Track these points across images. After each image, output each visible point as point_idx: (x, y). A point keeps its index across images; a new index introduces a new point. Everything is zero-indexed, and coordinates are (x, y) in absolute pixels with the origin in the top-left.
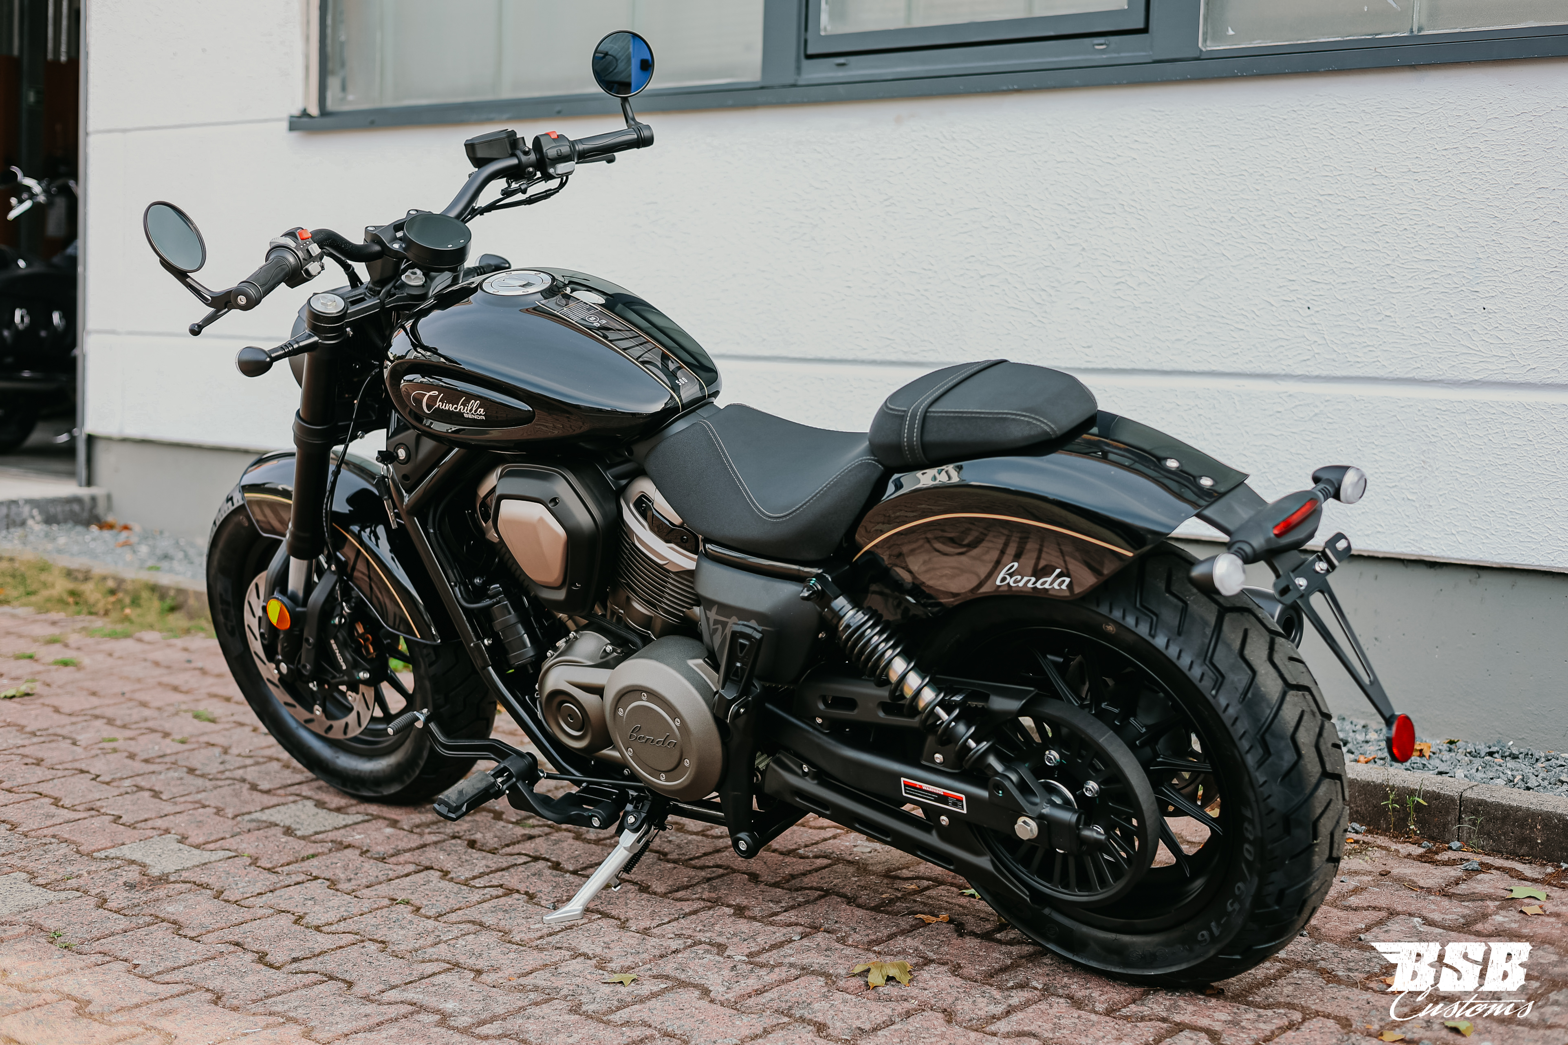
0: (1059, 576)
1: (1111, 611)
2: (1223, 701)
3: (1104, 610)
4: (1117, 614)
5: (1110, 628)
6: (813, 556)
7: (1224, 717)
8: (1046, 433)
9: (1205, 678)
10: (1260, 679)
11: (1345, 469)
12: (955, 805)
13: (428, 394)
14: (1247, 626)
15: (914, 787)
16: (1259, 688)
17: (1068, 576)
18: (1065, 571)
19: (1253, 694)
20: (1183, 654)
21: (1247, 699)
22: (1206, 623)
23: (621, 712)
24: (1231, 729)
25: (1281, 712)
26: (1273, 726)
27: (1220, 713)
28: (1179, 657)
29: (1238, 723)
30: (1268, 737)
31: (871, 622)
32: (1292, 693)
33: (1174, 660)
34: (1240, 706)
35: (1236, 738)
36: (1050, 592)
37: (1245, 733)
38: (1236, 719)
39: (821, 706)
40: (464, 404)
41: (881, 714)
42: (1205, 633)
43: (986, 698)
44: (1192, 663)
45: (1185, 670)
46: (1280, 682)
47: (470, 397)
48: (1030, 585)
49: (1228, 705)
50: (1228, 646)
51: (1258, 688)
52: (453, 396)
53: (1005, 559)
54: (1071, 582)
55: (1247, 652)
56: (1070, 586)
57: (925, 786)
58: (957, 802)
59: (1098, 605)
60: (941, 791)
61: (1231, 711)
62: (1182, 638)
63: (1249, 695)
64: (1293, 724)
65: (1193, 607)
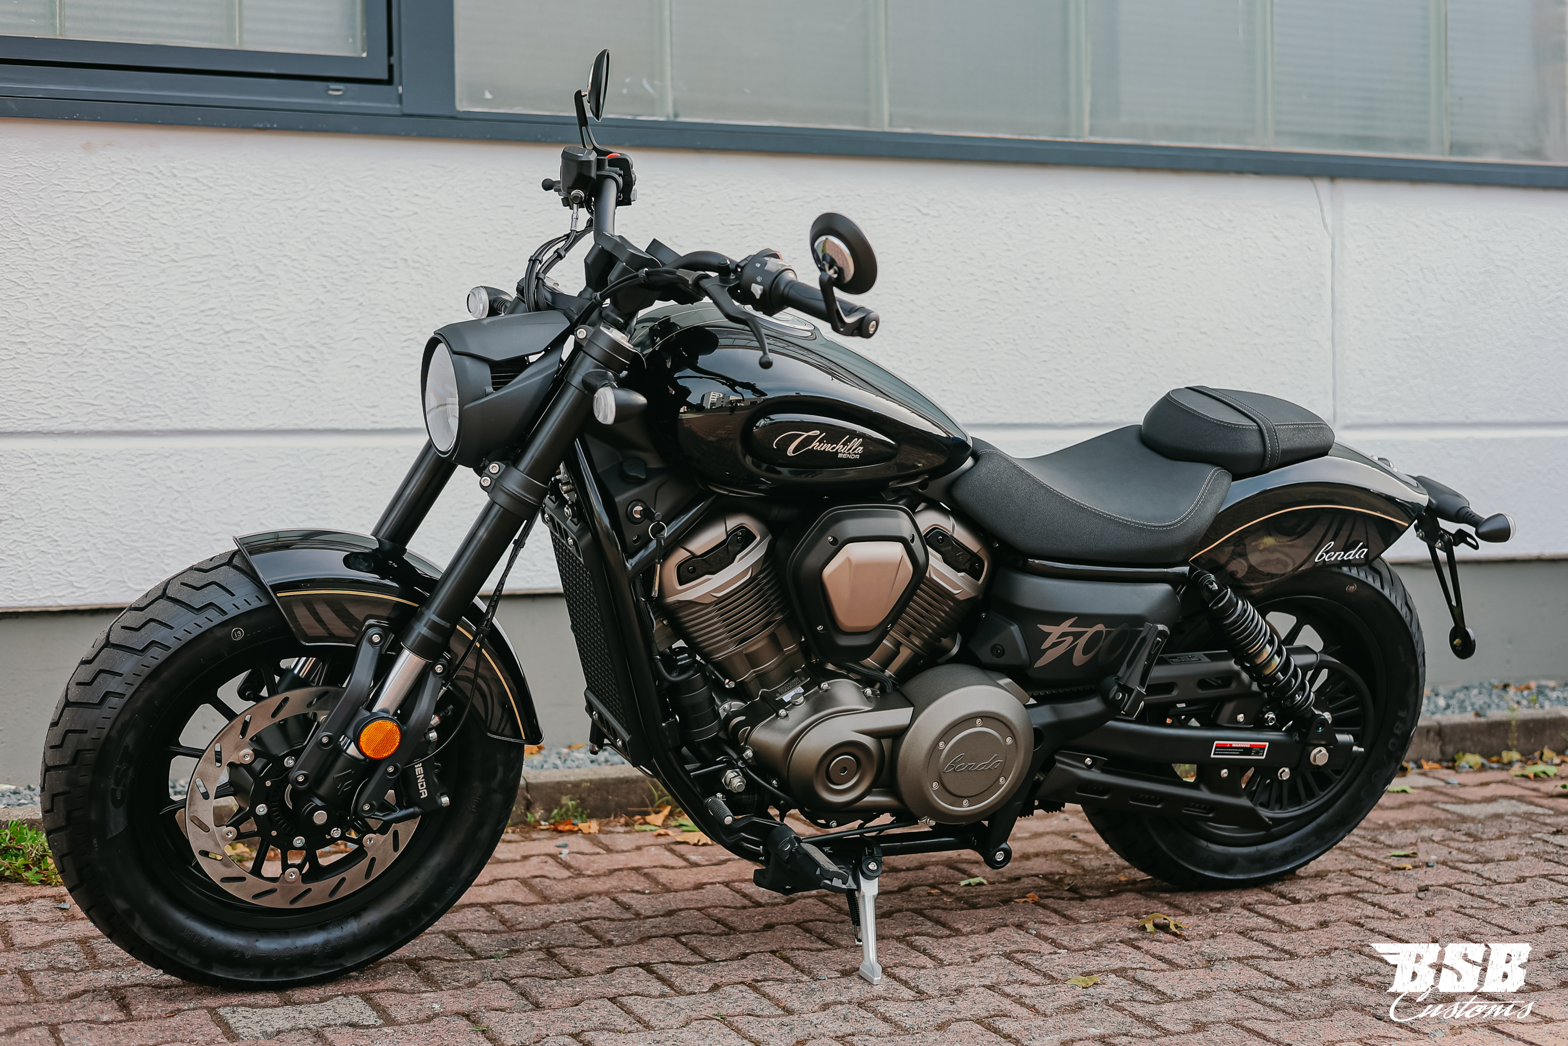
0: (1360, 549)
1: (1359, 575)
3: (1354, 573)
5: (1352, 588)
12: (1257, 754)
13: (806, 434)
15: (1224, 747)
17: (1367, 547)
23: (941, 744)
36: (1352, 562)
40: (844, 444)
41: (1200, 691)
47: (854, 434)
48: (1339, 559)
52: (834, 435)
53: (1326, 539)
54: (1368, 552)
56: (1367, 555)
57: (1235, 744)
58: (1259, 750)
59: (1351, 572)
60: (1247, 744)
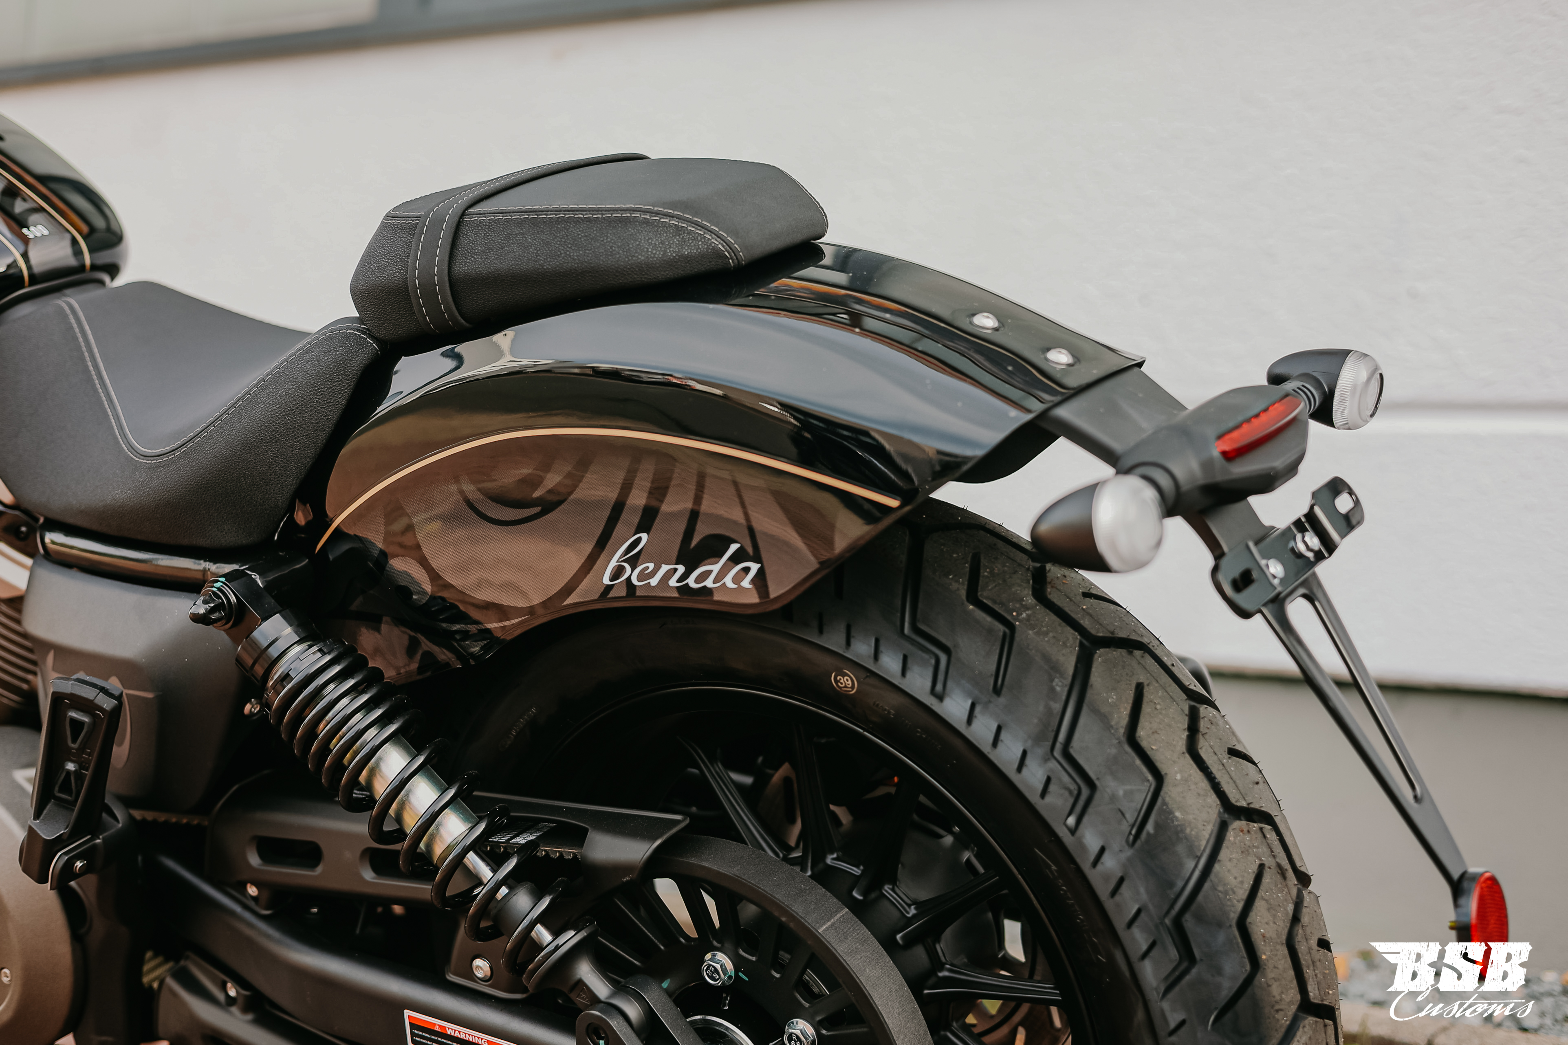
0: (736, 559)
1: (848, 644)
2: (1091, 840)
3: (834, 641)
4: (862, 649)
5: (847, 682)
6: (229, 536)
7: (1094, 876)
8: (719, 254)
9: (1052, 788)
10: (1171, 793)
11: (1342, 355)
14: (1142, 679)
15: (429, 1029)
16: (1171, 812)
17: (757, 559)
18: (750, 550)
19: (1157, 826)
20: (1004, 735)
21: (1144, 835)
22: (1055, 668)
24: (1109, 905)
25: (1217, 867)
26: (1200, 898)
27: (1086, 867)
28: (995, 743)
29: (1125, 890)
30: (1189, 922)
31: (336, 669)
32: (1238, 824)
33: (986, 748)
34: (1129, 852)
35: (1119, 924)
36: (717, 597)
37: (1139, 911)
38: (1121, 880)
39: (254, 860)
41: (368, 875)
42: (1052, 689)
43: (578, 837)
44: (1024, 753)
45: (1010, 770)
46: (1213, 800)
49: (1102, 850)
50: (1104, 719)
51: (1168, 813)
53: (620, 529)
54: (761, 573)
55: (1143, 733)
56: (760, 579)
57: (452, 1029)
59: (821, 632)
60: (481, 1039)
61: (1110, 862)
62: (1002, 700)
63: (1150, 827)
64: (1243, 893)
65: (1026, 635)
